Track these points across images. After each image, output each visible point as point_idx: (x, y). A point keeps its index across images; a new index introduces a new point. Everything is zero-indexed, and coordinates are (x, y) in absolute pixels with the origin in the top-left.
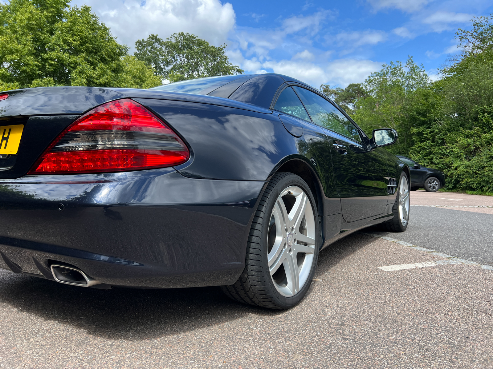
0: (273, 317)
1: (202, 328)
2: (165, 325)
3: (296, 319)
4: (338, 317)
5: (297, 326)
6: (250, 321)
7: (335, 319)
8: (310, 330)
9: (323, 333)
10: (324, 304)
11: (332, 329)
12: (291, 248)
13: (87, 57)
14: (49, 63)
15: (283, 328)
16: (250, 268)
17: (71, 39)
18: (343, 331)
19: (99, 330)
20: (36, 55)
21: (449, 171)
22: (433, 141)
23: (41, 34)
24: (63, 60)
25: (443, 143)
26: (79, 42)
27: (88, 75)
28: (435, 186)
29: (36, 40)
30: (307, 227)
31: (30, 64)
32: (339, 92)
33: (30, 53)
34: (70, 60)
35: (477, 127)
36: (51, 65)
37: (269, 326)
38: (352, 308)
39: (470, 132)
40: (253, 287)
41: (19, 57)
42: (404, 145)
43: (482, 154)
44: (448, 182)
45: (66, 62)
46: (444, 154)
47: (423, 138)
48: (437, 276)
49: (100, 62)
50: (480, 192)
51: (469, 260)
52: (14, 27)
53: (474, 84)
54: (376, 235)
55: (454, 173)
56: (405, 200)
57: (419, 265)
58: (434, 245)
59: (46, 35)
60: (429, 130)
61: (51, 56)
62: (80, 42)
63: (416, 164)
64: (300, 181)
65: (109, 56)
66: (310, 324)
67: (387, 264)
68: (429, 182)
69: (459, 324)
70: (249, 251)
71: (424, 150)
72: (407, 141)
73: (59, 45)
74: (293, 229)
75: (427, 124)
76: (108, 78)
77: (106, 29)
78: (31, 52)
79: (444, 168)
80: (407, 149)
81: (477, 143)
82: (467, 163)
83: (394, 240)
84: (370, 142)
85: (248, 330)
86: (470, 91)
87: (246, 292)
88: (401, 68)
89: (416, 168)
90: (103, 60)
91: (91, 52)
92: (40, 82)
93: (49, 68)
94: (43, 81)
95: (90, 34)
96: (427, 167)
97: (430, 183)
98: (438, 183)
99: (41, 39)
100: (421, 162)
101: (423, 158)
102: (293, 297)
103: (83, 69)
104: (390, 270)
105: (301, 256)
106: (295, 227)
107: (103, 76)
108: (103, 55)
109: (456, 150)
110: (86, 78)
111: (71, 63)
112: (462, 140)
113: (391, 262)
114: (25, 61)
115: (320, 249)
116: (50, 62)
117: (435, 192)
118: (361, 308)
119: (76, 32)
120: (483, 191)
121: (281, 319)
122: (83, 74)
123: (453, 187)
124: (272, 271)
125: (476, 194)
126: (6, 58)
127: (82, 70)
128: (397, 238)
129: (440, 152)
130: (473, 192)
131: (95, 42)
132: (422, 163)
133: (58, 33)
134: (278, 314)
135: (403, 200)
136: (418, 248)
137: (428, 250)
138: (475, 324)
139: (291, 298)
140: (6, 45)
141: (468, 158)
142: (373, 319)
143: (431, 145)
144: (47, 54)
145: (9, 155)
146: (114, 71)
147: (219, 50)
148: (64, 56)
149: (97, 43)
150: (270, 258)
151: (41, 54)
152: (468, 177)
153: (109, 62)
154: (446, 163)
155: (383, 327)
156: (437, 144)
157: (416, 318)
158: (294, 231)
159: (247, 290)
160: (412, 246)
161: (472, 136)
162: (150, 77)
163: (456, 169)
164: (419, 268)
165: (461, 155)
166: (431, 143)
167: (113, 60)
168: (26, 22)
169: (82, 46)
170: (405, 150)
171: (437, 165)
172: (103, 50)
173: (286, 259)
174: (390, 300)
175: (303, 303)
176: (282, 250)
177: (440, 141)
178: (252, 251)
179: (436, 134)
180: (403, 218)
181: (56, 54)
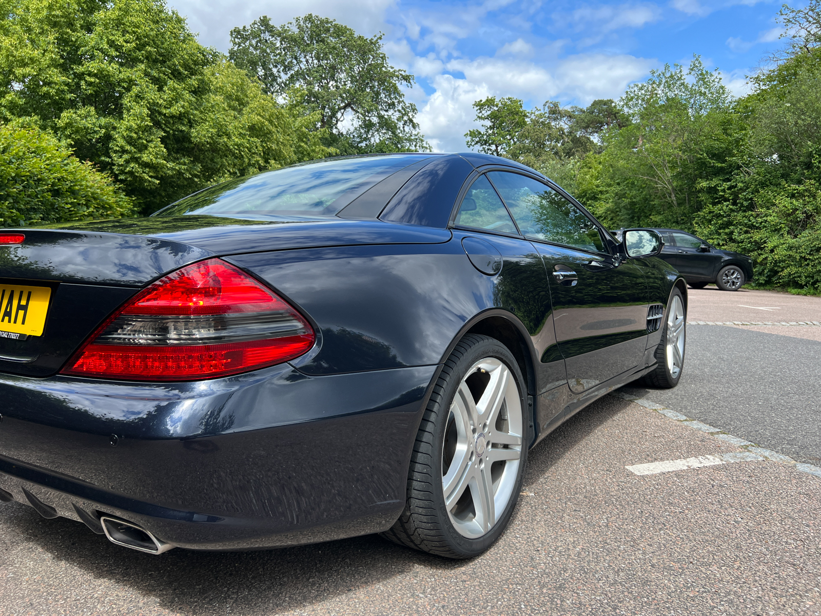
0: (453, 571)
1: (339, 594)
2: (281, 589)
3: (488, 575)
4: (555, 573)
5: (489, 591)
6: (415, 581)
7: (551, 577)
8: (509, 600)
9: (530, 606)
10: (534, 545)
11: (544, 597)
12: (481, 457)
13: (149, 70)
14: (86, 82)
15: (466, 594)
16: (414, 502)
17: (121, 40)
18: (562, 601)
19: (179, 598)
20: (64, 68)
21: (760, 255)
22: (734, 204)
23: (71, 32)
24: (108, 76)
25: (752, 207)
26: (134, 44)
27: (151, 100)
28: (735, 281)
29: (63, 41)
30: (509, 416)
31: (56, 84)
32: (576, 113)
33: (54, 64)
34: (121, 76)
35: (810, 179)
36: (90, 84)
37: (444, 591)
38: (579, 553)
39: (797, 187)
40: (420, 531)
41: (37, 72)
42: (684, 209)
43: (817, 226)
44: (757, 273)
45: (115, 78)
46: (752, 224)
47: (717, 198)
48: (722, 486)
49: (171, 79)
50: (812, 291)
51: (777, 452)
52: (27, 21)
53: (806, 104)
54: (628, 395)
55: (769, 259)
56: (678, 334)
57: (694, 463)
58: (722, 418)
59: (78, 34)
60: (728, 183)
61: (90, 69)
62: (136, 44)
63: (703, 243)
64: (496, 348)
65: (186, 66)
66: (511, 586)
67: (641, 461)
68: (726, 274)
69: (749, 588)
70: (412, 476)
71: (717, 218)
72: (689, 202)
73: (101, 50)
74: (485, 425)
75: (726, 173)
76: (184, 105)
77: (179, 21)
78: (56, 62)
79: (751, 249)
80: (690, 216)
81: (809, 208)
82: (791, 240)
83: (658, 406)
84: (618, 250)
85: (411, 600)
86: (799, 118)
87: (409, 536)
88: (681, 76)
89: (704, 250)
90: (176, 75)
91: (155, 61)
92: (74, 115)
93: (86, 90)
94: (79, 112)
95: (152, 29)
96: (723, 247)
97: (727, 276)
98: (741, 275)
99: (72, 41)
100: (713, 239)
101: (717, 231)
102: (485, 537)
103: (141, 91)
104: (646, 473)
105: (497, 467)
106: (488, 423)
107: (177, 102)
108: (175, 65)
109: (772, 219)
110: (147, 107)
111: (123, 80)
112: (784, 202)
113: (648, 455)
114: (47, 78)
115: (530, 447)
116: (88, 78)
117: (736, 290)
118: (593, 553)
119: (129, 27)
120: (817, 290)
121: (464, 577)
122: (142, 100)
123: (766, 281)
124: (450, 503)
125: (805, 295)
126: (14, 73)
127: (140, 93)
128: (661, 402)
129: (746, 221)
130: (799, 290)
131: (163, 43)
132: (715, 240)
133: (99, 29)
134: (459, 567)
135: (675, 334)
136: (695, 425)
137: (713, 430)
138: (774, 588)
139: (482, 539)
140: (12, 52)
141: (793, 232)
142: (611, 576)
143: (731, 209)
144: (83, 65)
145: (30, 336)
146: (196, 92)
147: (372, 43)
148: (111, 69)
149: (165, 45)
150: (447, 482)
151: (72, 66)
152: (792, 265)
153: (187, 76)
154: (755, 241)
155: (626, 593)
156: (740, 208)
157: (681, 575)
158: (486, 429)
159: (412, 533)
160: (686, 420)
161: (801, 195)
162: (255, 97)
163: (772, 251)
164: (694, 469)
165: (781, 227)
166: (731, 207)
167: (193, 73)
168: (45, 13)
169: (140, 51)
170: (686, 217)
171: (740, 244)
172: (176, 56)
173: (473, 477)
174: (641, 535)
175: (501, 543)
176: (467, 465)
177: (745, 204)
178: (416, 476)
179: (740, 191)
180: (674, 364)
181: (96, 65)
